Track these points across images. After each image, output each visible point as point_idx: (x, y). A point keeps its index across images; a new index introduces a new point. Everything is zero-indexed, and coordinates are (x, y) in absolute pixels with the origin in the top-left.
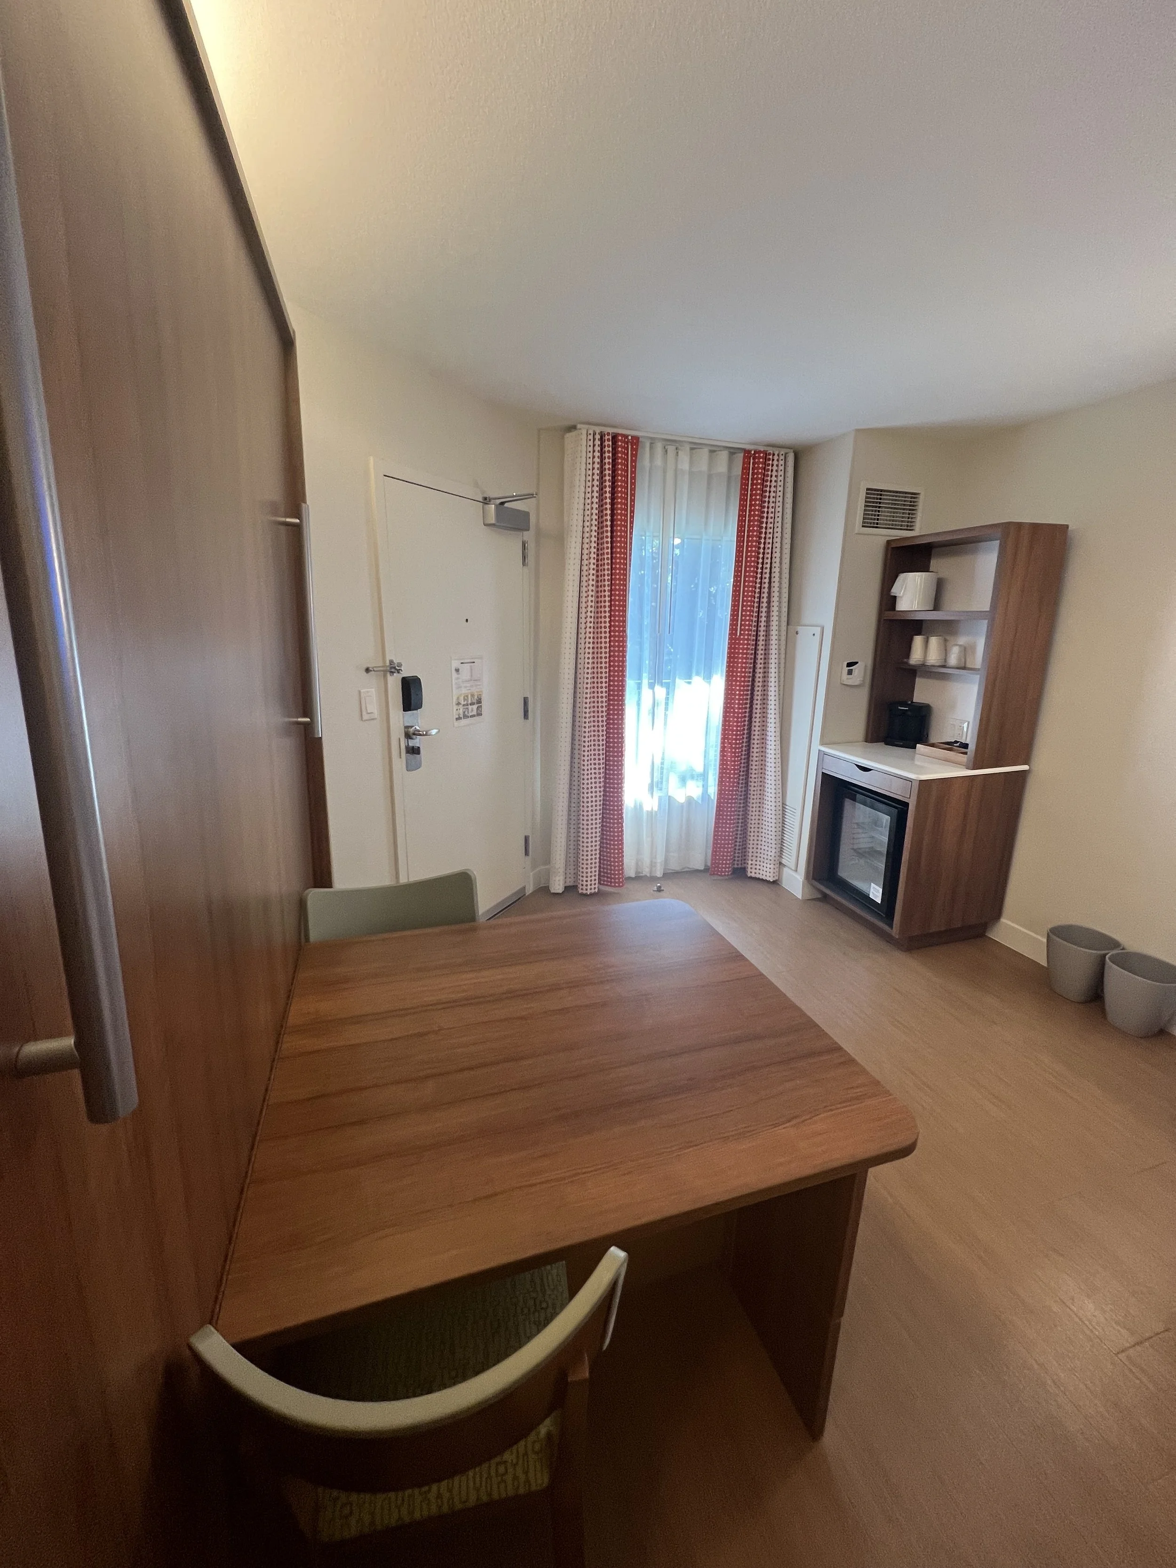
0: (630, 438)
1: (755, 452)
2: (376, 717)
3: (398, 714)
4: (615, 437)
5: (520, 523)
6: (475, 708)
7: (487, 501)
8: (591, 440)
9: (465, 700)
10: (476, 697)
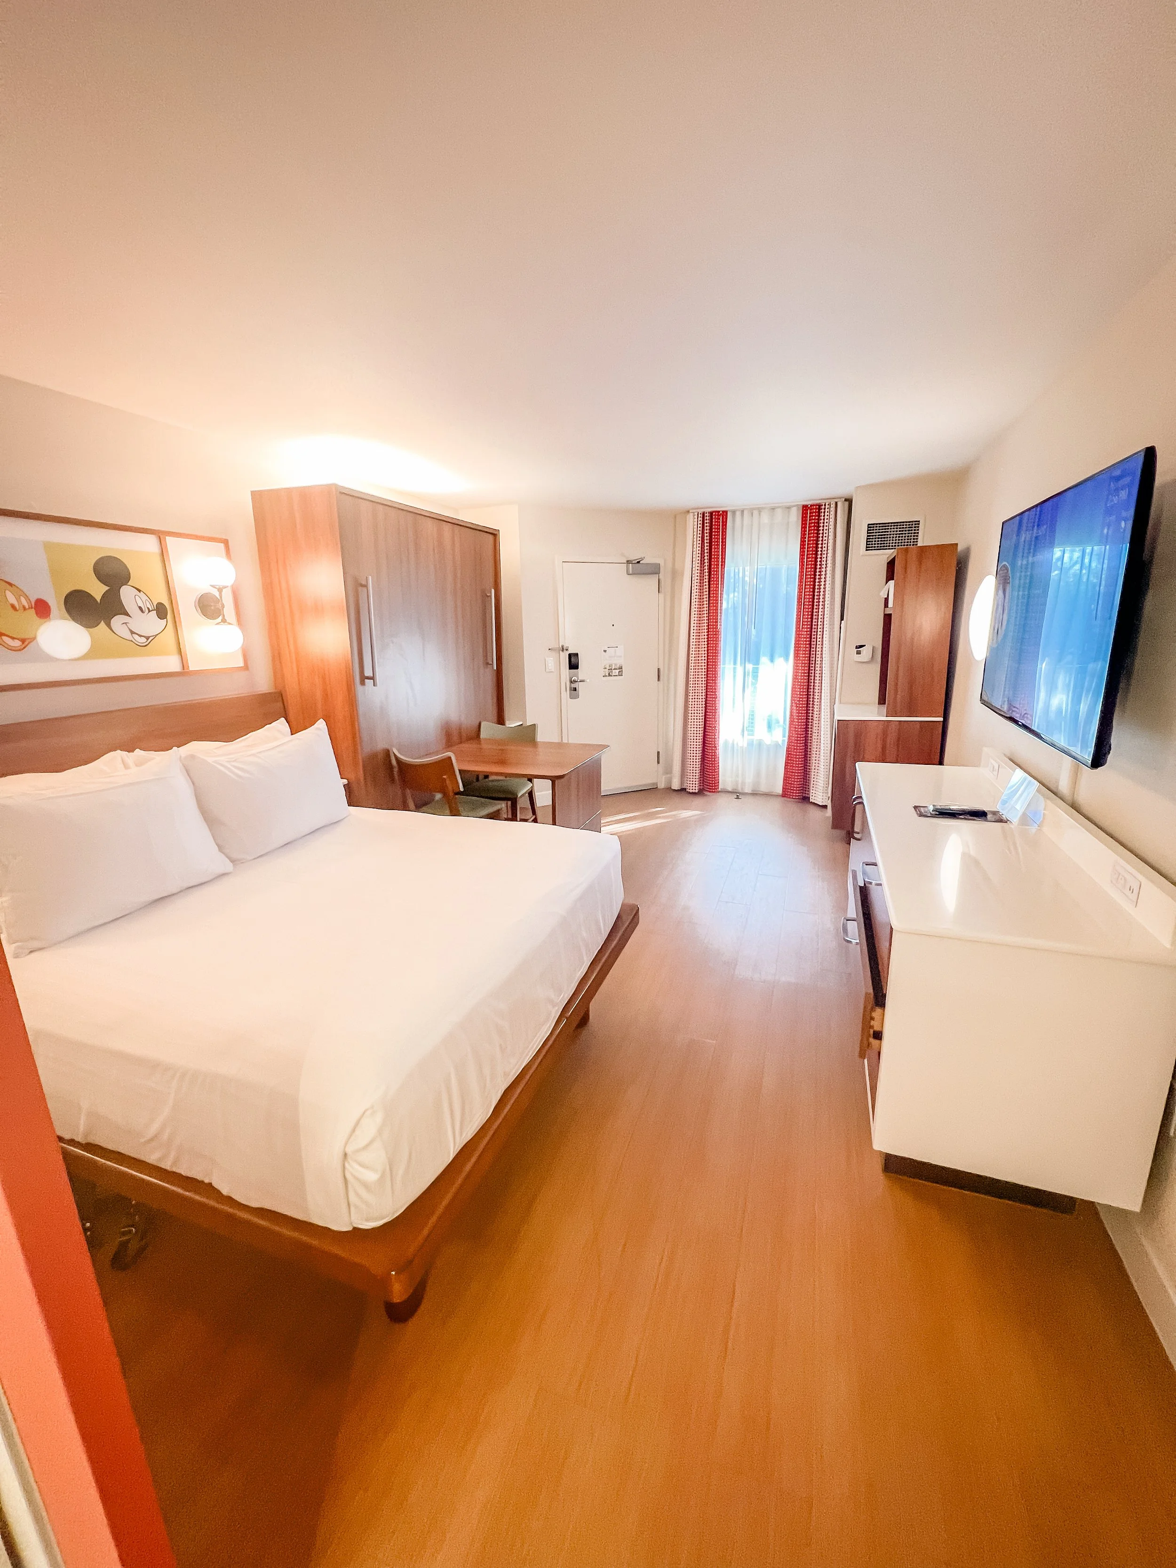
0: (721, 512)
1: (811, 506)
2: (553, 671)
3: (565, 670)
4: (711, 513)
5: (654, 570)
6: (617, 671)
7: (628, 562)
8: (696, 517)
9: (610, 667)
10: (618, 666)
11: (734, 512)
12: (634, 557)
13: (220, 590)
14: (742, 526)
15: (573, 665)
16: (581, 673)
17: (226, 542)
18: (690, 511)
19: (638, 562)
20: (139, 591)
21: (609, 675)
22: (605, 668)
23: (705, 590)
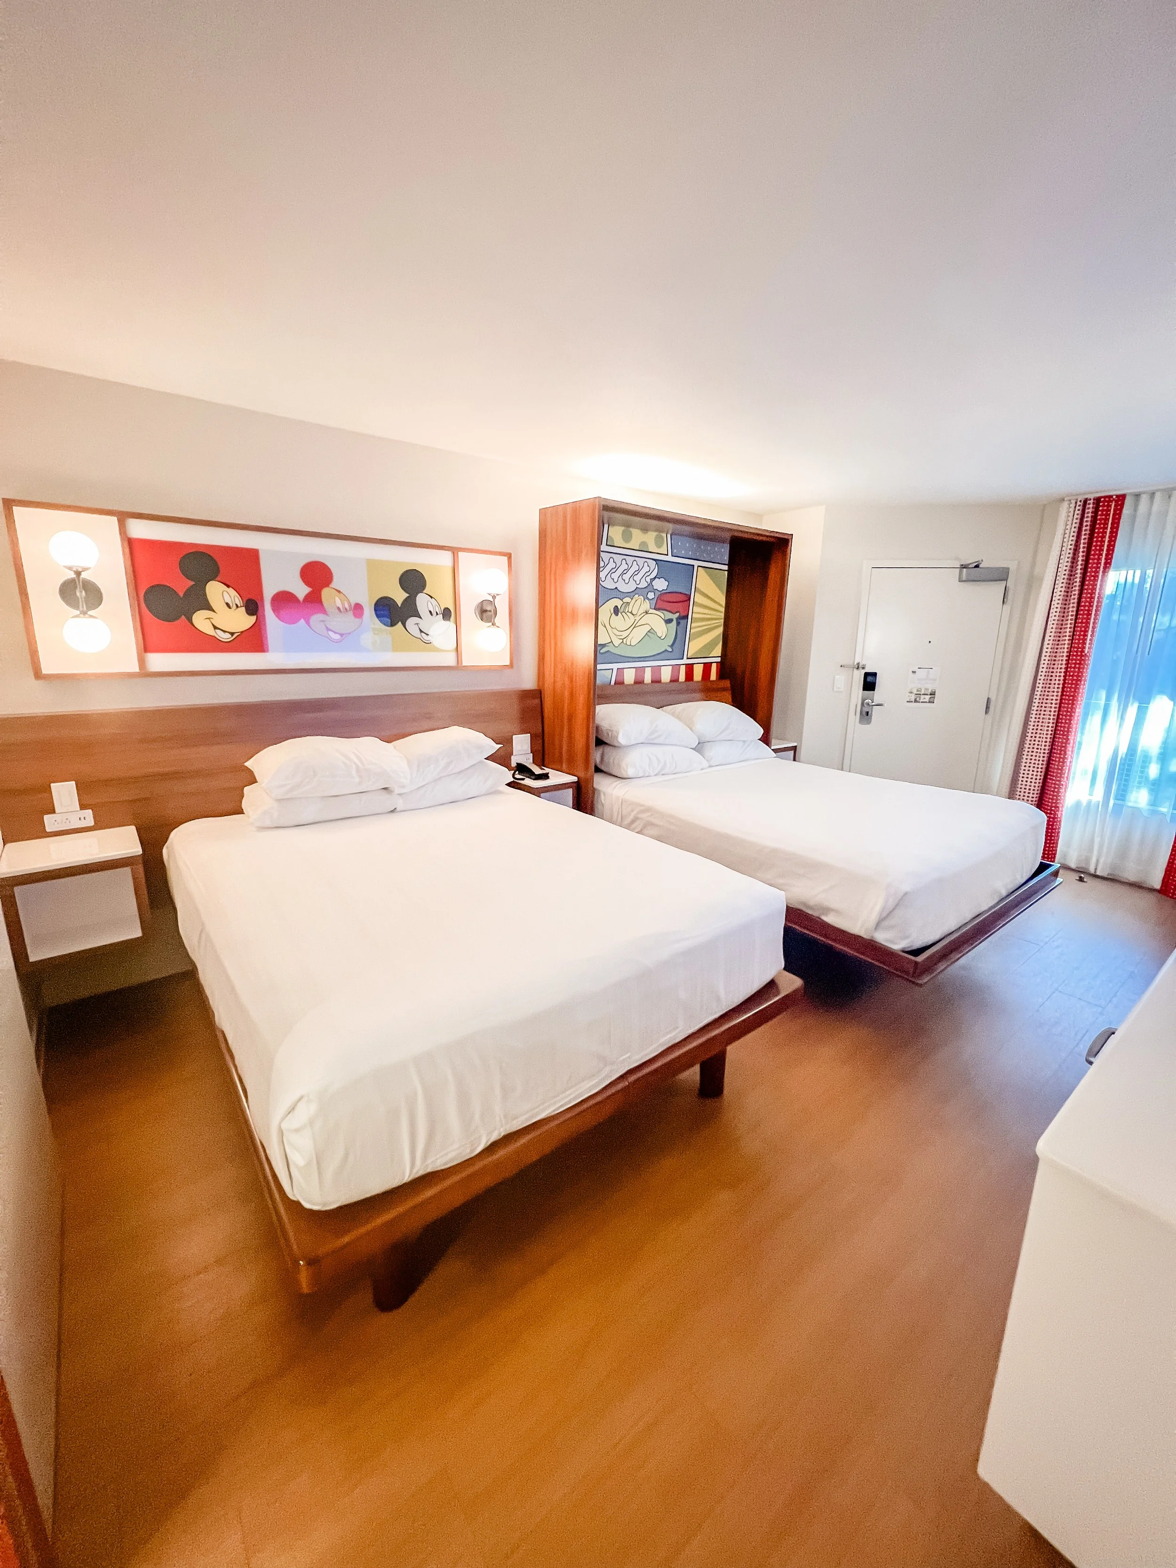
0: (1114, 497)
2: (842, 691)
3: (858, 690)
4: (1098, 500)
5: (1001, 575)
6: (927, 697)
7: (963, 567)
8: (1073, 505)
9: (918, 691)
10: (930, 691)
11: (1137, 496)
12: (970, 560)
13: (494, 597)
14: (1149, 514)
15: (869, 683)
16: (878, 695)
17: (509, 556)
18: (1066, 499)
19: (977, 566)
20: (431, 597)
21: (916, 701)
22: (911, 693)
23: (1072, 601)
